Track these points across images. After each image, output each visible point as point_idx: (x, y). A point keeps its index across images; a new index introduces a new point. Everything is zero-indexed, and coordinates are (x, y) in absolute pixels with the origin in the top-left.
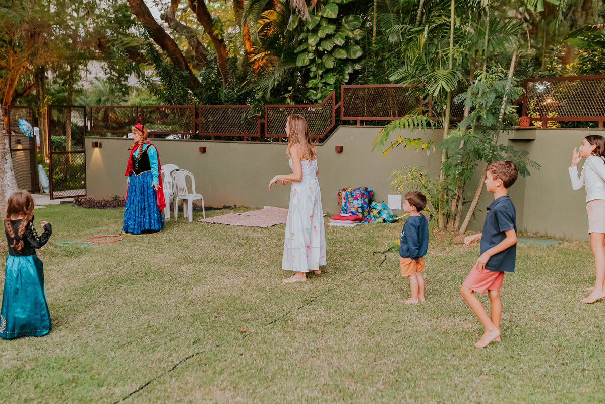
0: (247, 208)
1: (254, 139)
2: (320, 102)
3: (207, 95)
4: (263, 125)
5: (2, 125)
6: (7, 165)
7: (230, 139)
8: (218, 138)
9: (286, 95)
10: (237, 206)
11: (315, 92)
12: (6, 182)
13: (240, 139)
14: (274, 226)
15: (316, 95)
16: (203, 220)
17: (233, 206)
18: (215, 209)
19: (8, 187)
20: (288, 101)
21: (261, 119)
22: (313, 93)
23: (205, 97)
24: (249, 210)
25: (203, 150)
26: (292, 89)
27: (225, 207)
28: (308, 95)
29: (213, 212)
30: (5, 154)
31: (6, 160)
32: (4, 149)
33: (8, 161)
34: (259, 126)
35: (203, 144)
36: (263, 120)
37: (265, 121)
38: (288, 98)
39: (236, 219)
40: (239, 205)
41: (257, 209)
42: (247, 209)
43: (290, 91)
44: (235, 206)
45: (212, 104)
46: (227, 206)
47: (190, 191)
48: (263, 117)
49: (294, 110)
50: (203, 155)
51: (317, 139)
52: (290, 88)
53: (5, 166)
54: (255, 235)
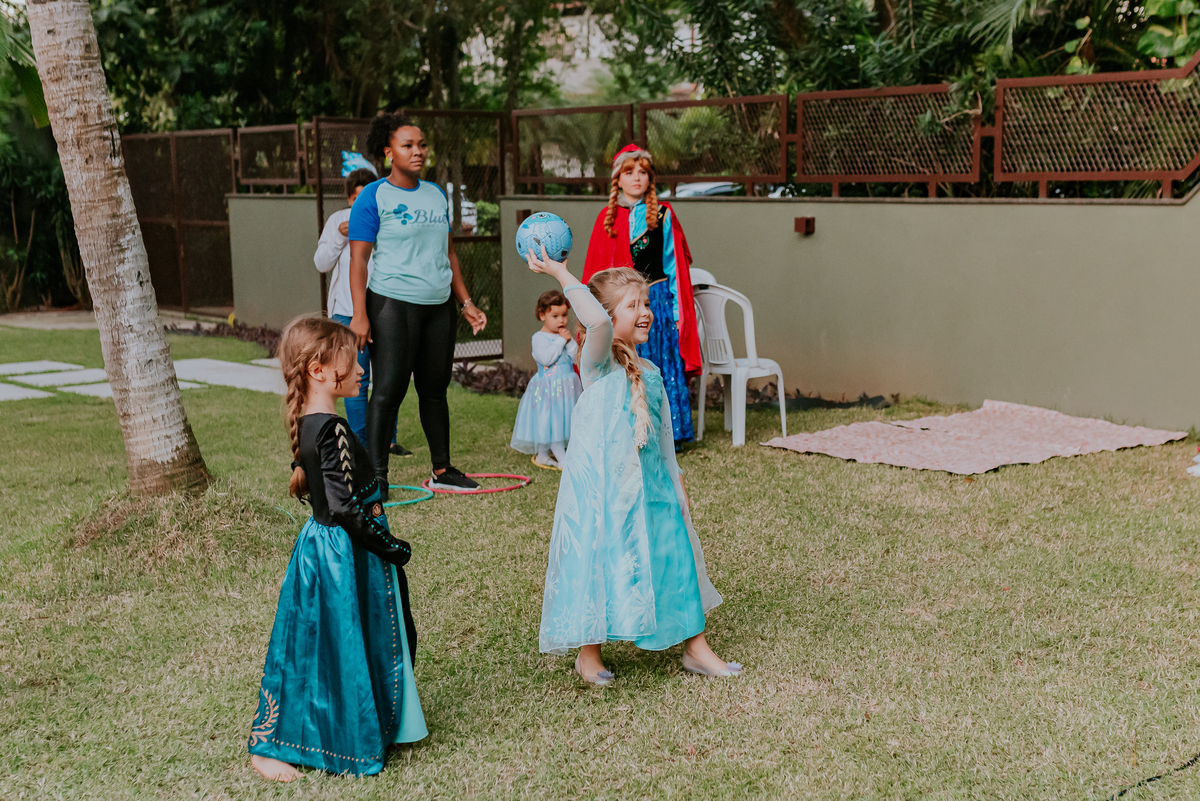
0: (930, 404)
1: (962, 191)
2: (1182, 62)
3: (823, 60)
4: (987, 143)
5: (108, 143)
6: (127, 266)
7: (891, 191)
8: (853, 191)
9: (1070, 47)
10: (902, 399)
11: (1167, 33)
12: (124, 318)
13: (921, 190)
14: (996, 470)
15: (1170, 41)
16: (776, 442)
17: (888, 399)
18: (831, 405)
19: (132, 335)
20: (1076, 63)
21: (983, 125)
22: (1161, 36)
23: (818, 66)
24: (936, 412)
25: (806, 227)
26: (1090, 25)
27: (864, 401)
28: (1142, 43)
29: (822, 413)
30: (118, 232)
31: (123, 250)
32: (114, 216)
33: (128, 254)
34: (976, 149)
35: (808, 209)
36: (988, 130)
37: (996, 132)
38: (1073, 54)
39: (881, 442)
40: (907, 394)
41: (963, 408)
42: (931, 406)
43: (1083, 32)
44: (896, 398)
45: (840, 87)
46: (871, 395)
47: (740, 352)
48: (988, 118)
49: (1090, 91)
50: (807, 242)
51: (1167, 186)
52: (1083, 23)
53: (120, 269)
54: (920, 502)
